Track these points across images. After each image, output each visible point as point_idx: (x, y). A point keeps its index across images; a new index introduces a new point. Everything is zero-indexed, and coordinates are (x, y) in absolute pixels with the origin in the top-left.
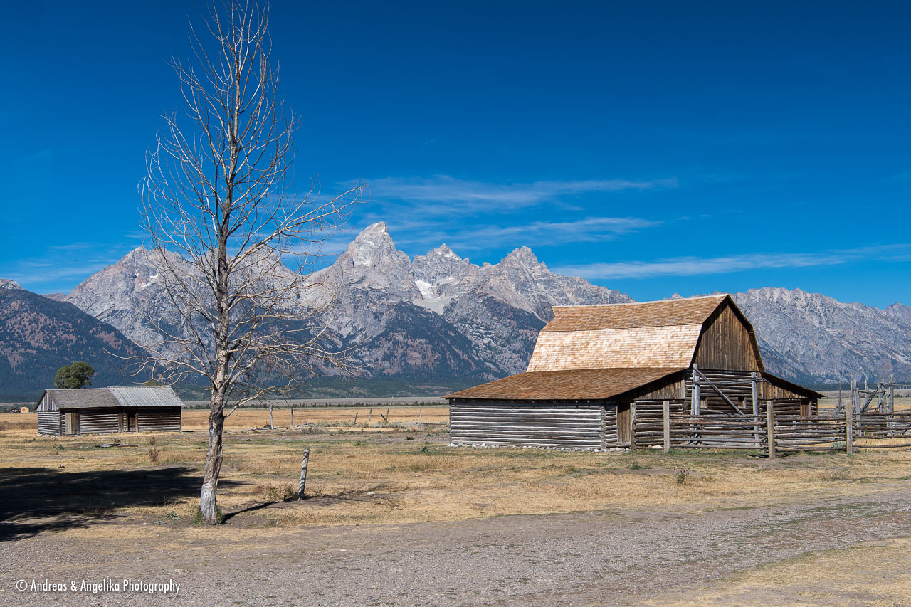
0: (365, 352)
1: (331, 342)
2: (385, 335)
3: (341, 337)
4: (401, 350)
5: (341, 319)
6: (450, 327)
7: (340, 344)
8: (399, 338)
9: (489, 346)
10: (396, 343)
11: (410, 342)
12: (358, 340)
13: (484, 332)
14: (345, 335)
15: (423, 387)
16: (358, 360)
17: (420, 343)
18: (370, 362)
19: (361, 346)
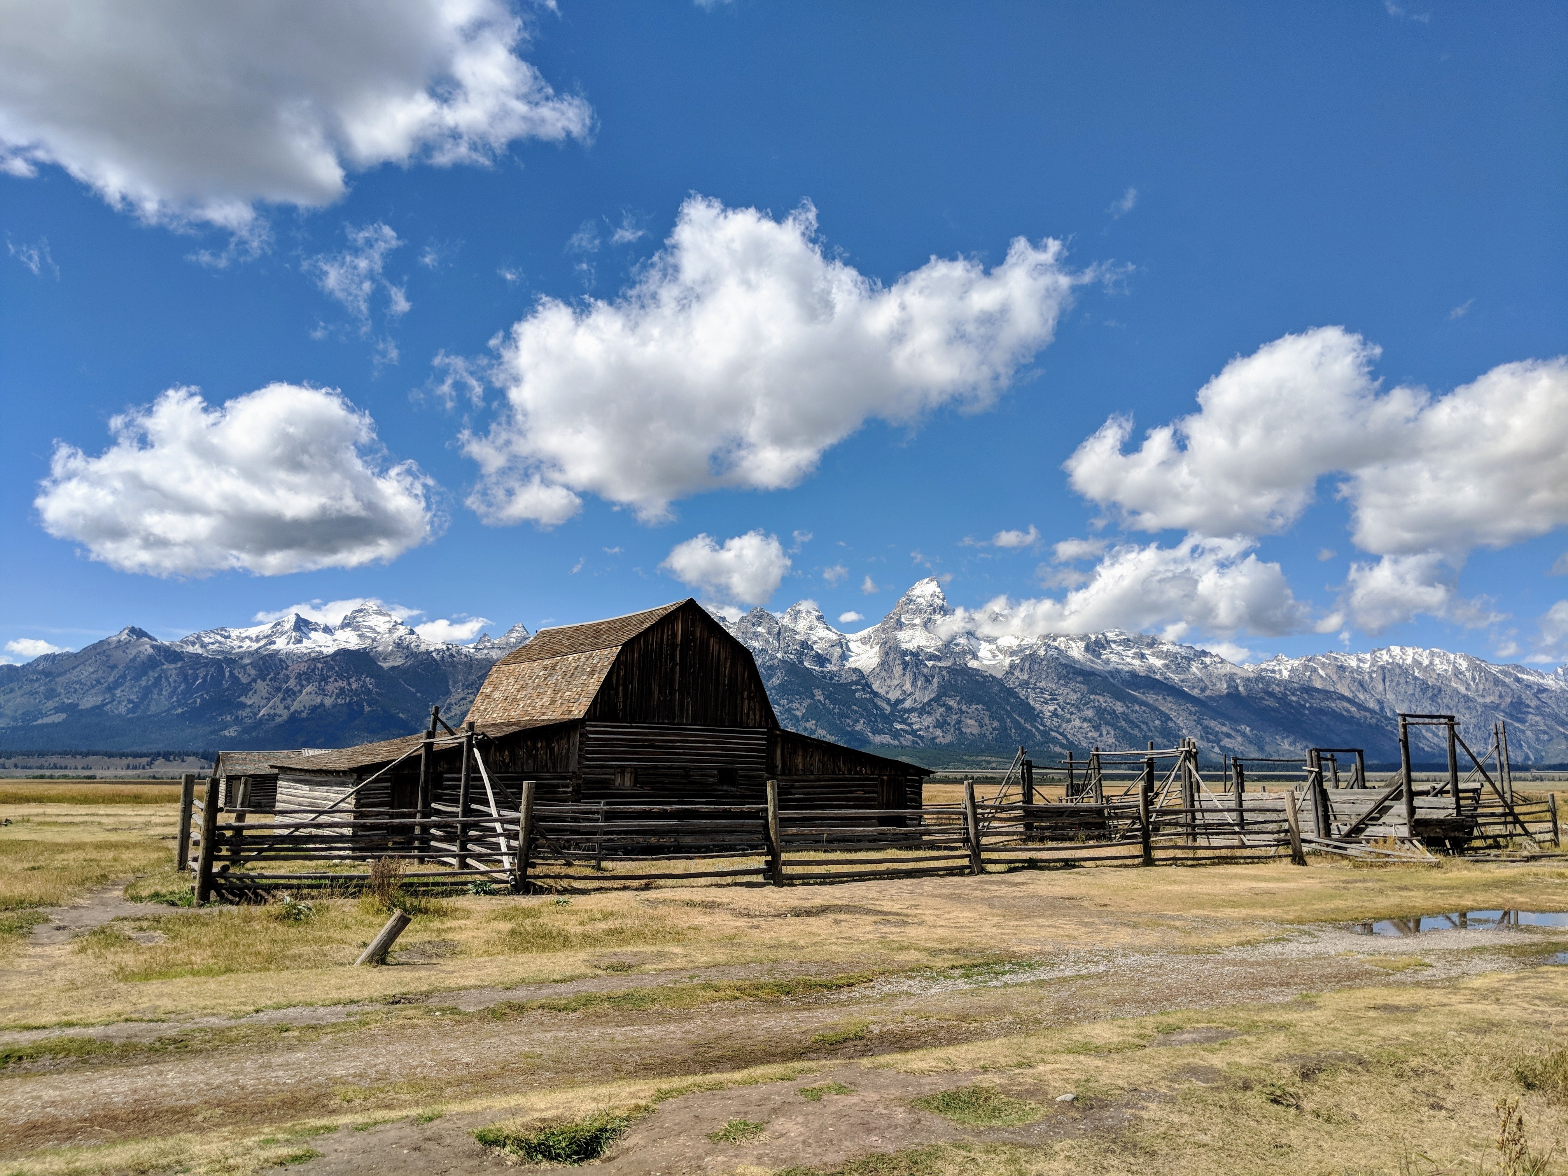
0: (914, 718)
1: (877, 707)
2: (937, 699)
3: (888, 701)
4: (955, 717)
5: (888, 682)
6: (1011, 692)
7: (888, 709)
8: (952, 703)
9: (1055, 714)
10: (949, 709)
11: (964, 708)
12: (908, 704)
13: (1049, 697)
14: (893, 700)
15: (980, 758)
16: (907, 728)
17: (976, 709)
18: (920, 729)
19: (911, 710)
